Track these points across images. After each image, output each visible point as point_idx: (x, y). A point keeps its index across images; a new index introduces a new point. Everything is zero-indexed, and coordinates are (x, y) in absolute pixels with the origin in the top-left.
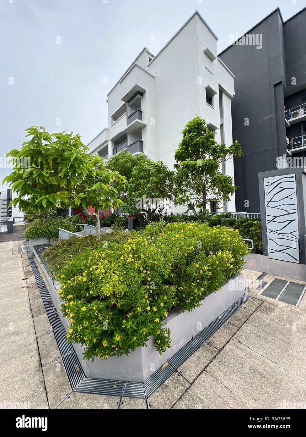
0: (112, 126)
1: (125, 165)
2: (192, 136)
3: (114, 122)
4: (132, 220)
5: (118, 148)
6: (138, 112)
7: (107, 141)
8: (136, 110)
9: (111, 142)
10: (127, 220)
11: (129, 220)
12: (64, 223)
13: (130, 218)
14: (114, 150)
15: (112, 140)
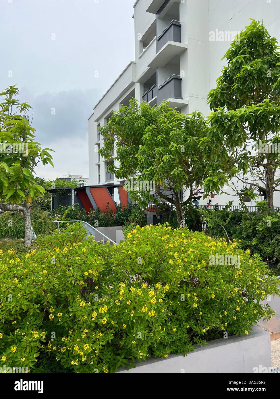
0: (140, 58)
1: (134, 124)
2: (238, 62)
3: (144, 50)
4: (152, 216)
5: (150, 94)
6: (172, 27)
7: (132, 84)
8: (170, 24)
9: (139, 84)
10: (146, 215)
11: (147, 216)
12: (40, 218)
13: (149, 213)
14: (143, 97)
15: (140, 81)
